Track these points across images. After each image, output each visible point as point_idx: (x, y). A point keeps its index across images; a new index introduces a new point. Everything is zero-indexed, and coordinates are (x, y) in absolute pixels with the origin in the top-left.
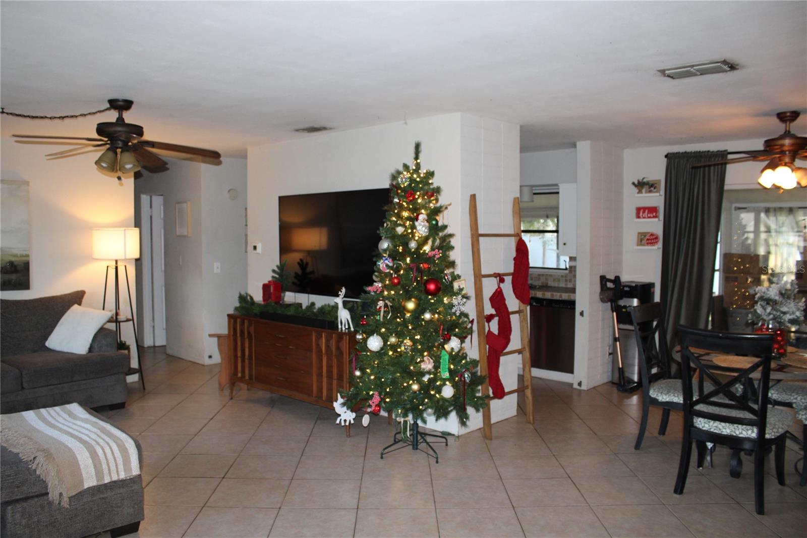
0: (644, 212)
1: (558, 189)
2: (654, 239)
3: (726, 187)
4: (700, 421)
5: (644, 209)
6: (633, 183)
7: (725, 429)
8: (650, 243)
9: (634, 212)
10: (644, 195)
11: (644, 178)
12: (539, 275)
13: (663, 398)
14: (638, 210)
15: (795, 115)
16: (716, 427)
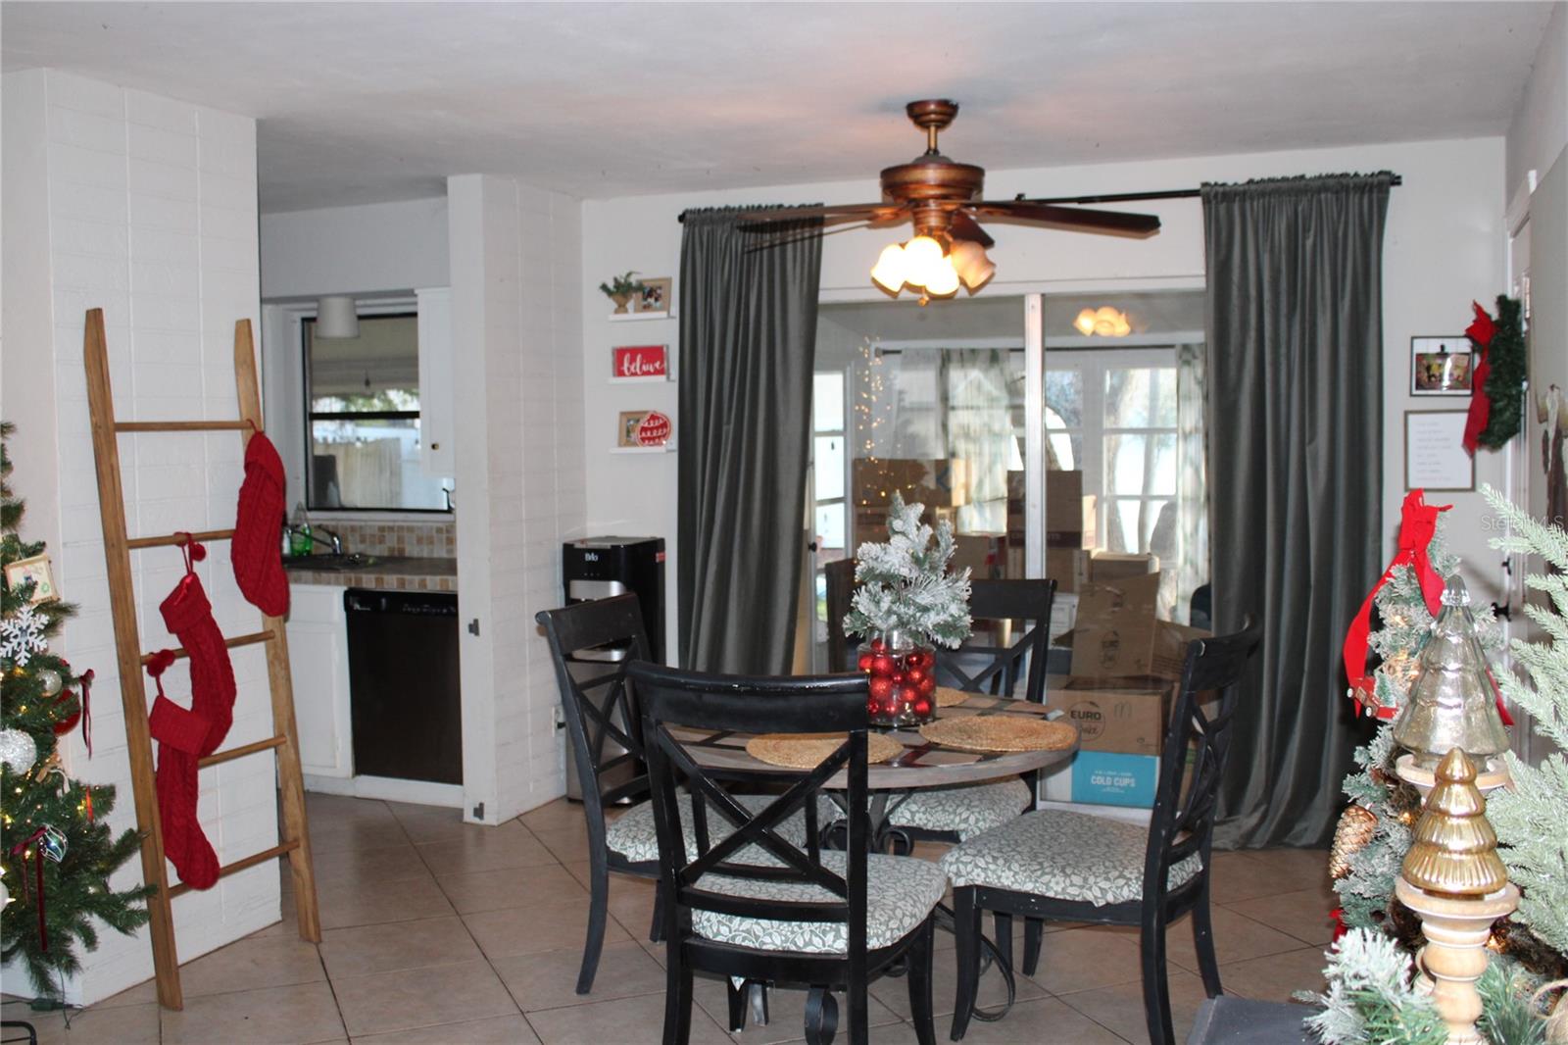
0: (633, 360)
1: (416, 304)
2: (657, 428)
3: (824, 297)
4: (708, 920)
5: (634, 352)
6: (604, 287)
7: (770, 935)
8: (649, 439)
9: (608, 360)
10: (631, 315)
11: (629, 275)
12: (382, 529)
13: (637, 853)
14: (620, 354)
15: (948, 111)
16: (748, 931)
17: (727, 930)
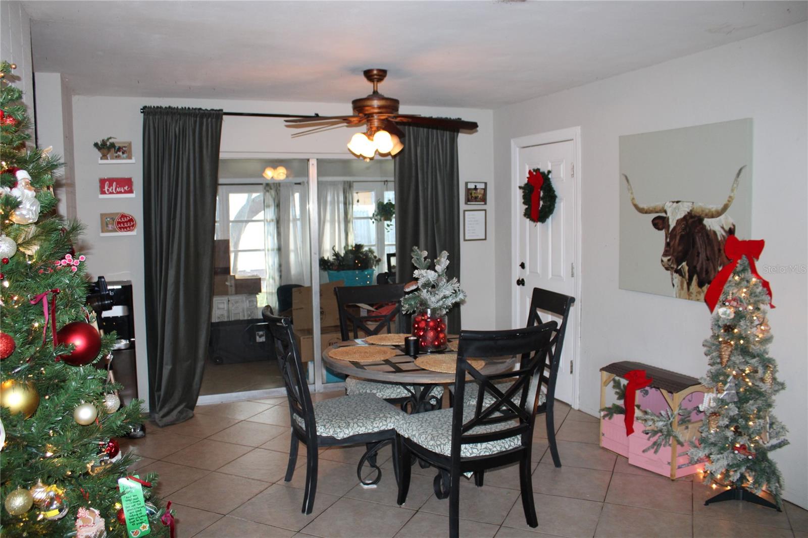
0: (110, 185)
2: (127, 222)
3: (222, 156)
5: (111, 181)
6: (96, 145)
9: (97, 185)
10: (109, 161)
11: (108, 139)
14: (102, 182)
15: (382, 74)
16: (486, 448)
17: (476, 450)
